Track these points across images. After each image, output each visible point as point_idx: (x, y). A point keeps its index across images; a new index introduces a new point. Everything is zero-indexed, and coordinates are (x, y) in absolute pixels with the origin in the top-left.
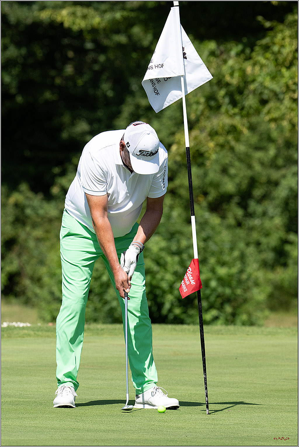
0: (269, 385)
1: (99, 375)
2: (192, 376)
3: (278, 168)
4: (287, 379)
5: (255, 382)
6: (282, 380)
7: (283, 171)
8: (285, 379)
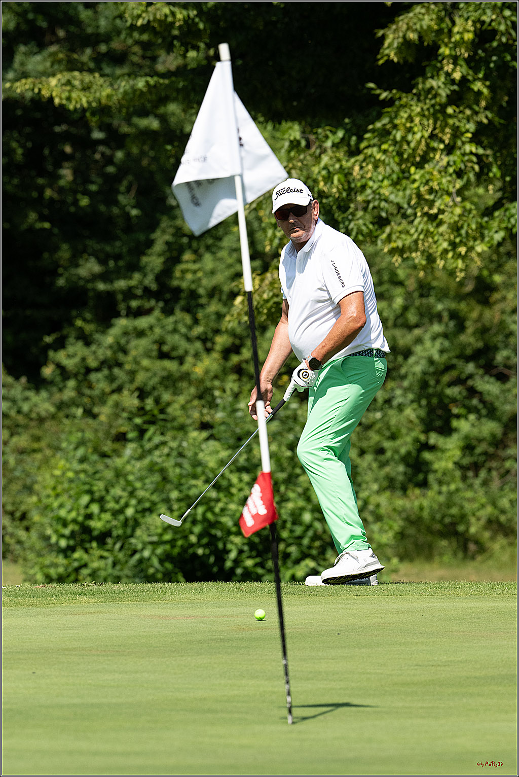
0: (391, 675)
1: (116, 666)
2: (267, 663)
4: (420, 666)
5: (369, 671)
6: (412, 668)
8: (417, 665)
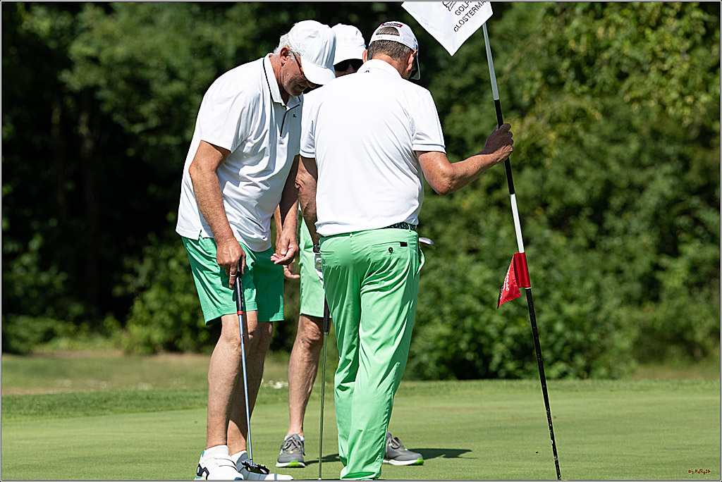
3: (643, 167)
7: (650, 172)
